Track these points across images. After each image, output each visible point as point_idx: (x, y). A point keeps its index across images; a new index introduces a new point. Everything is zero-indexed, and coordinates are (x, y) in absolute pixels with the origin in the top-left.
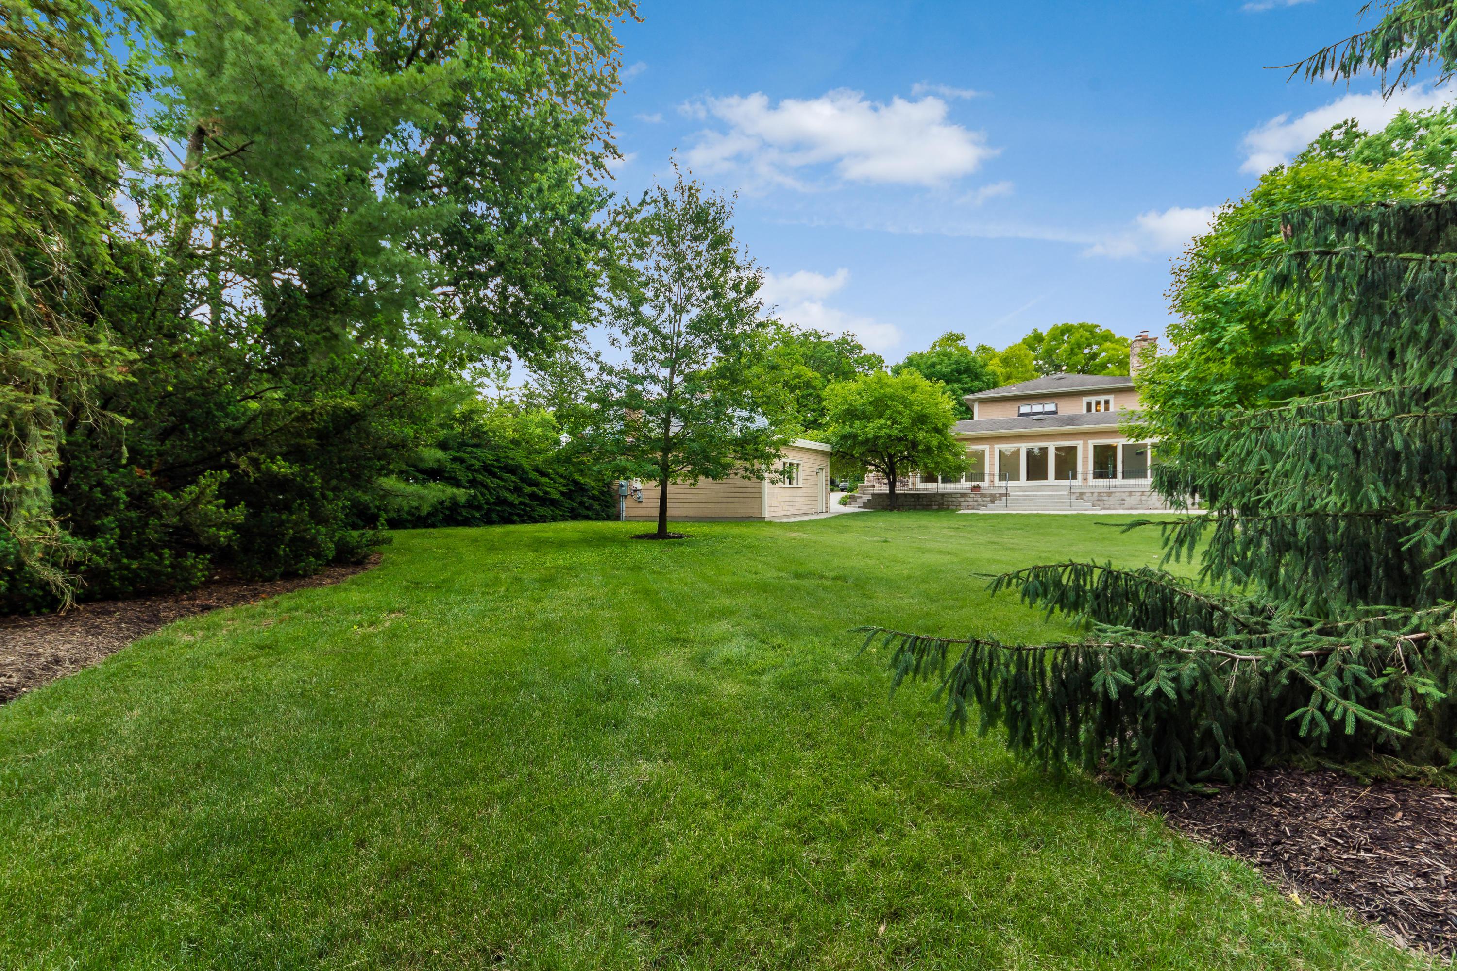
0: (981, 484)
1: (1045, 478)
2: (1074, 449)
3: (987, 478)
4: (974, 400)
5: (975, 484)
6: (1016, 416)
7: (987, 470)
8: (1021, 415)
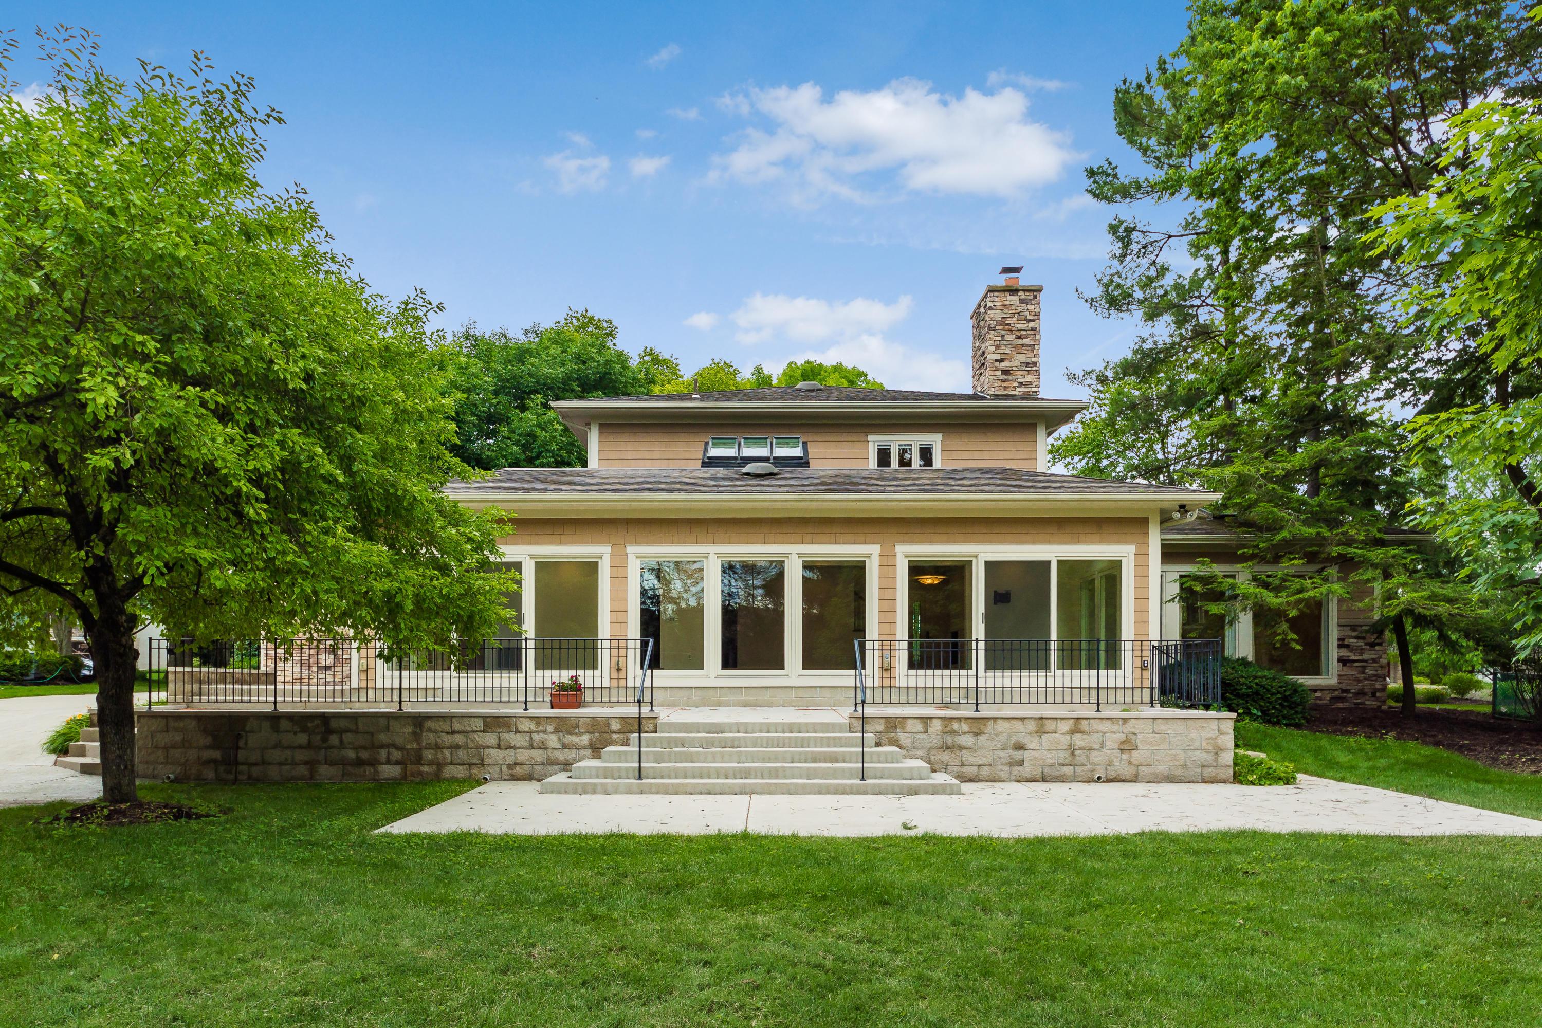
0: (586, 678)
1: (779, 664)
2: (857, 571)
3: (605, 657)
4: (589, 417)
5: (564, 676)
6: (696, 465)
7: (604, 630)
8: (711, 462)
